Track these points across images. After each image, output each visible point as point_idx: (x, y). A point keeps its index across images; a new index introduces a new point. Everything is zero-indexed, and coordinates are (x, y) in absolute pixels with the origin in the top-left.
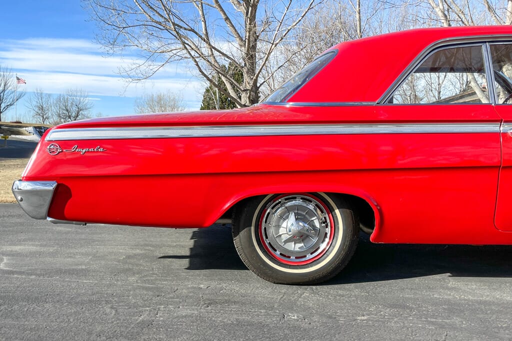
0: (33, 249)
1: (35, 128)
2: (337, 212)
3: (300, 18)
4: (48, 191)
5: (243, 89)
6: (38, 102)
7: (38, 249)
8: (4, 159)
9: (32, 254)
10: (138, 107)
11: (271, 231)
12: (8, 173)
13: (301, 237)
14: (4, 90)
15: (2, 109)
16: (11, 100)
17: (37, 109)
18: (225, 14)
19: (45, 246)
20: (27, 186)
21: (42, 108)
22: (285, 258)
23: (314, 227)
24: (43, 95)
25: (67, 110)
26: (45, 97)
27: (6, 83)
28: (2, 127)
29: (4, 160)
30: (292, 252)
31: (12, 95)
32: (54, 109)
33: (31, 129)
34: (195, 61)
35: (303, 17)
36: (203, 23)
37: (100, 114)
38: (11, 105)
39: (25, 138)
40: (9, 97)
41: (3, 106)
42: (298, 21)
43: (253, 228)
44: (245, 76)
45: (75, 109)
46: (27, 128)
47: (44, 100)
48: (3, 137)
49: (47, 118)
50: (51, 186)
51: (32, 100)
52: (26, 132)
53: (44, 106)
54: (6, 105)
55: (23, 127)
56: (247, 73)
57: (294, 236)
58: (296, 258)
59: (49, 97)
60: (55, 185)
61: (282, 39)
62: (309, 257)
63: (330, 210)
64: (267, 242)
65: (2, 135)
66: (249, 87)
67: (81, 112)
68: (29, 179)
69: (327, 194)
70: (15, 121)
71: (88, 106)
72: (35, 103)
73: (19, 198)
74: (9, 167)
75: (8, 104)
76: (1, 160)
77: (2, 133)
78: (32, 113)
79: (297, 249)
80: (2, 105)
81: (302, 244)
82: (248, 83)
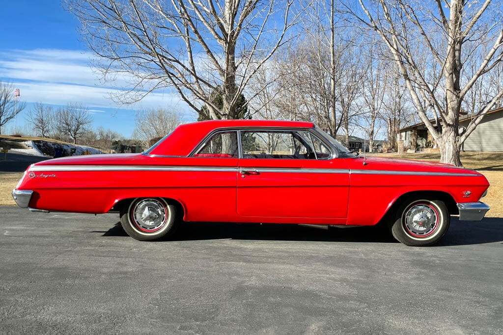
0: (23, 228)
1: (34, 142)
2: (168, 206)
3: (270, 54)
4: (29, 195)
5: (222, 114)
6: (38, 115)
7: (26, 228)
8: (3, 172)
9: (22, 230)
10: (139, 121)
11: (138, 216)
12: (8, 185)
13: (150, 218)
14: (4, 103)
15: (2, 121)
16: (11, 113)
17: (37, 122)
18: (207, 47)
19: (29, 227)
20: (19, 192)
21: (42, 121)
22: (145, 229)
23: (158, 214)
24: (44, 108)
25: (67, 124)
26: (46, 110)
27: (7, 95)
28: (1, 141)
29: (4, 174)
30: (149, 226)
31: (12, 108)
32: (55, 123)
33: (30, 143)
34: (179, 89)
35: (272, 53)
36: (189, 53)
37: (101, 128)
38: (11, 118)
39: (24, 152)
40: (9, 110)
41: (3, 118)
42: (268, 56)
43: (128, 214)
44: (225, 102)
45: (74, 123)
46: (26, 143)
47: (44, 113)
48: (3, 151)
49: (47, 131)
50: (30, 193)
51: (32, 113)
52: (25, 146)
53: (45, 119)
54: (6, 117)
55: (23, 141)
56: (226, 99)
57: (147, 218)
58: (150, 228)
59: (50, 110)
60: (32, 192)
61: (255, 71)
62: (156, 228)
63: (166, 206)
64: (136, 221)
65: (2, 148)
66: (227, 112)
67: (81, 126)
68: (20, 189)
69: (163, 198)
70: (15, 134)
71: (88, 120)
72: (35, 116)
73: (15, 198)
74: (8, 180)
75: (8, 117)
76: (1, 174)
77: (1, 147)
78: (33, 126)
79: (150, 224)
80: (1, 118)
81: (153, 222)
82: (227, 109)
